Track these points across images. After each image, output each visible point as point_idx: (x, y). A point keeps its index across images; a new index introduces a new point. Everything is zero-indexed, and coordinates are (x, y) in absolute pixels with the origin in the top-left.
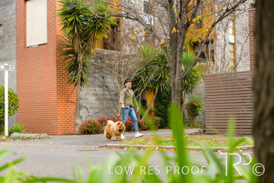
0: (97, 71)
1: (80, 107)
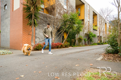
0: (44, 23)
1: (36, 37)
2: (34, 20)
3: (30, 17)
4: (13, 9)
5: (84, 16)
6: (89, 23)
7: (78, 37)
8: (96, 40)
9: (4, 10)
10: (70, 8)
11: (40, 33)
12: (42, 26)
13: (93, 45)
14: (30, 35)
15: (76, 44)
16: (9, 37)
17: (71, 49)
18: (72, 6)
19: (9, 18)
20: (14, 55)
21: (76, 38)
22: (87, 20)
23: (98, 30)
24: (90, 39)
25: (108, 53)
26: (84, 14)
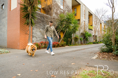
0: (41, 22)
1: (33, 37)
2: (31, 20)
3: (27, 16)
4: (10, 9)
5: (80, 16)
6: (85, 23)
7: (74, 36)
8: (92, 40)
9: (1, 9)
10: (67, 9)
11: (37, 32)
12: (39, 25)
13: (88, 44)
14: (27, 34)
15: (72, 43)
16: (6, 36)
17: (68, 48)
18: (68, 6)
19: (7, 18)
20: (11, 54)
21: (72, 37)
22: (83, 20)
23: (94, 30)
24: (85, 39)
25: (103, 51)
26: (80, 14)
